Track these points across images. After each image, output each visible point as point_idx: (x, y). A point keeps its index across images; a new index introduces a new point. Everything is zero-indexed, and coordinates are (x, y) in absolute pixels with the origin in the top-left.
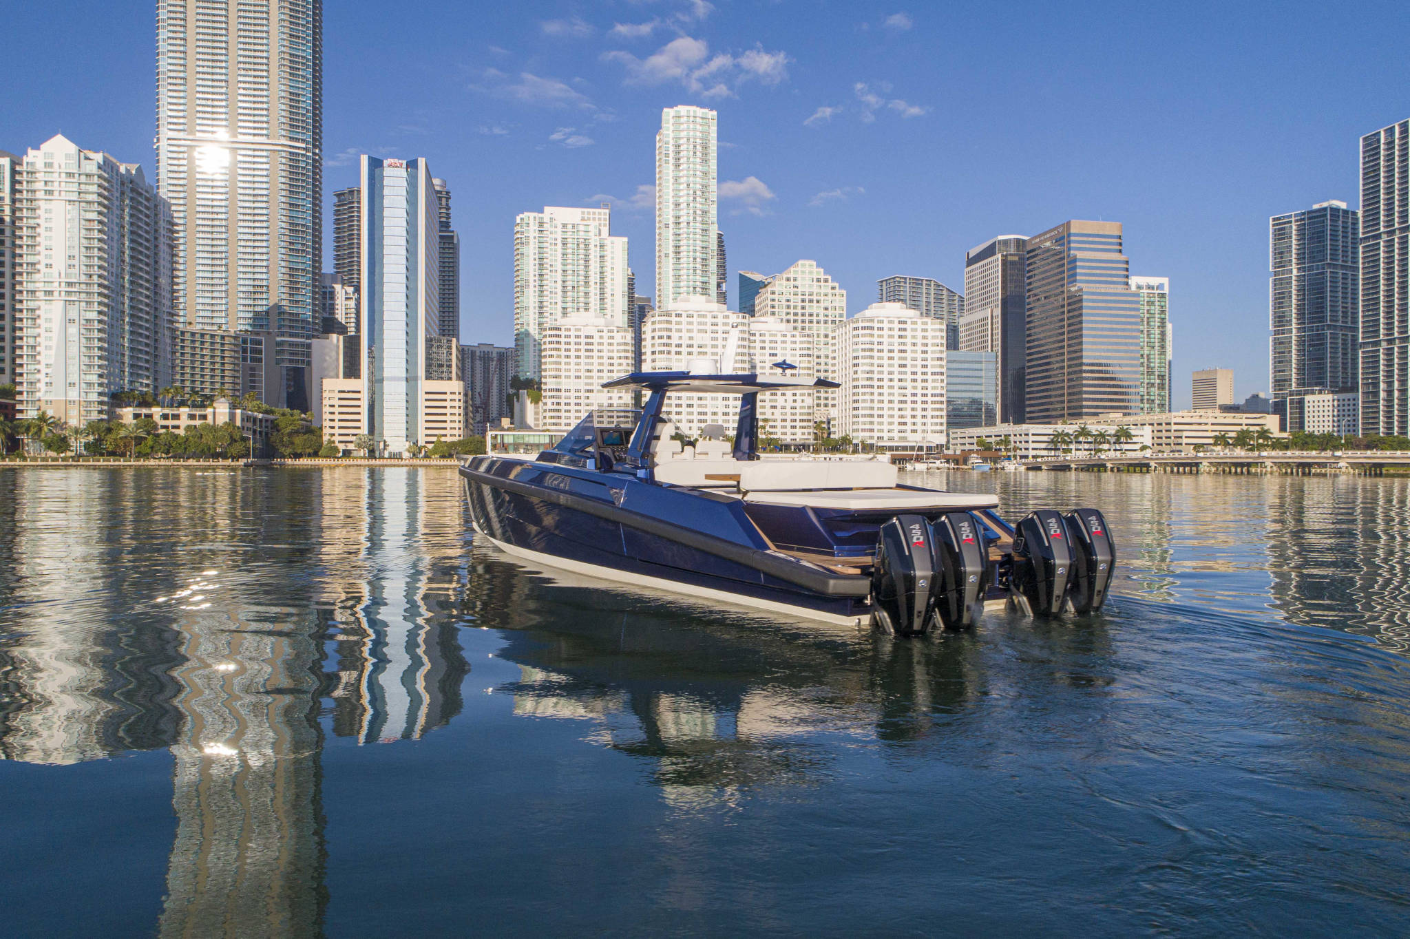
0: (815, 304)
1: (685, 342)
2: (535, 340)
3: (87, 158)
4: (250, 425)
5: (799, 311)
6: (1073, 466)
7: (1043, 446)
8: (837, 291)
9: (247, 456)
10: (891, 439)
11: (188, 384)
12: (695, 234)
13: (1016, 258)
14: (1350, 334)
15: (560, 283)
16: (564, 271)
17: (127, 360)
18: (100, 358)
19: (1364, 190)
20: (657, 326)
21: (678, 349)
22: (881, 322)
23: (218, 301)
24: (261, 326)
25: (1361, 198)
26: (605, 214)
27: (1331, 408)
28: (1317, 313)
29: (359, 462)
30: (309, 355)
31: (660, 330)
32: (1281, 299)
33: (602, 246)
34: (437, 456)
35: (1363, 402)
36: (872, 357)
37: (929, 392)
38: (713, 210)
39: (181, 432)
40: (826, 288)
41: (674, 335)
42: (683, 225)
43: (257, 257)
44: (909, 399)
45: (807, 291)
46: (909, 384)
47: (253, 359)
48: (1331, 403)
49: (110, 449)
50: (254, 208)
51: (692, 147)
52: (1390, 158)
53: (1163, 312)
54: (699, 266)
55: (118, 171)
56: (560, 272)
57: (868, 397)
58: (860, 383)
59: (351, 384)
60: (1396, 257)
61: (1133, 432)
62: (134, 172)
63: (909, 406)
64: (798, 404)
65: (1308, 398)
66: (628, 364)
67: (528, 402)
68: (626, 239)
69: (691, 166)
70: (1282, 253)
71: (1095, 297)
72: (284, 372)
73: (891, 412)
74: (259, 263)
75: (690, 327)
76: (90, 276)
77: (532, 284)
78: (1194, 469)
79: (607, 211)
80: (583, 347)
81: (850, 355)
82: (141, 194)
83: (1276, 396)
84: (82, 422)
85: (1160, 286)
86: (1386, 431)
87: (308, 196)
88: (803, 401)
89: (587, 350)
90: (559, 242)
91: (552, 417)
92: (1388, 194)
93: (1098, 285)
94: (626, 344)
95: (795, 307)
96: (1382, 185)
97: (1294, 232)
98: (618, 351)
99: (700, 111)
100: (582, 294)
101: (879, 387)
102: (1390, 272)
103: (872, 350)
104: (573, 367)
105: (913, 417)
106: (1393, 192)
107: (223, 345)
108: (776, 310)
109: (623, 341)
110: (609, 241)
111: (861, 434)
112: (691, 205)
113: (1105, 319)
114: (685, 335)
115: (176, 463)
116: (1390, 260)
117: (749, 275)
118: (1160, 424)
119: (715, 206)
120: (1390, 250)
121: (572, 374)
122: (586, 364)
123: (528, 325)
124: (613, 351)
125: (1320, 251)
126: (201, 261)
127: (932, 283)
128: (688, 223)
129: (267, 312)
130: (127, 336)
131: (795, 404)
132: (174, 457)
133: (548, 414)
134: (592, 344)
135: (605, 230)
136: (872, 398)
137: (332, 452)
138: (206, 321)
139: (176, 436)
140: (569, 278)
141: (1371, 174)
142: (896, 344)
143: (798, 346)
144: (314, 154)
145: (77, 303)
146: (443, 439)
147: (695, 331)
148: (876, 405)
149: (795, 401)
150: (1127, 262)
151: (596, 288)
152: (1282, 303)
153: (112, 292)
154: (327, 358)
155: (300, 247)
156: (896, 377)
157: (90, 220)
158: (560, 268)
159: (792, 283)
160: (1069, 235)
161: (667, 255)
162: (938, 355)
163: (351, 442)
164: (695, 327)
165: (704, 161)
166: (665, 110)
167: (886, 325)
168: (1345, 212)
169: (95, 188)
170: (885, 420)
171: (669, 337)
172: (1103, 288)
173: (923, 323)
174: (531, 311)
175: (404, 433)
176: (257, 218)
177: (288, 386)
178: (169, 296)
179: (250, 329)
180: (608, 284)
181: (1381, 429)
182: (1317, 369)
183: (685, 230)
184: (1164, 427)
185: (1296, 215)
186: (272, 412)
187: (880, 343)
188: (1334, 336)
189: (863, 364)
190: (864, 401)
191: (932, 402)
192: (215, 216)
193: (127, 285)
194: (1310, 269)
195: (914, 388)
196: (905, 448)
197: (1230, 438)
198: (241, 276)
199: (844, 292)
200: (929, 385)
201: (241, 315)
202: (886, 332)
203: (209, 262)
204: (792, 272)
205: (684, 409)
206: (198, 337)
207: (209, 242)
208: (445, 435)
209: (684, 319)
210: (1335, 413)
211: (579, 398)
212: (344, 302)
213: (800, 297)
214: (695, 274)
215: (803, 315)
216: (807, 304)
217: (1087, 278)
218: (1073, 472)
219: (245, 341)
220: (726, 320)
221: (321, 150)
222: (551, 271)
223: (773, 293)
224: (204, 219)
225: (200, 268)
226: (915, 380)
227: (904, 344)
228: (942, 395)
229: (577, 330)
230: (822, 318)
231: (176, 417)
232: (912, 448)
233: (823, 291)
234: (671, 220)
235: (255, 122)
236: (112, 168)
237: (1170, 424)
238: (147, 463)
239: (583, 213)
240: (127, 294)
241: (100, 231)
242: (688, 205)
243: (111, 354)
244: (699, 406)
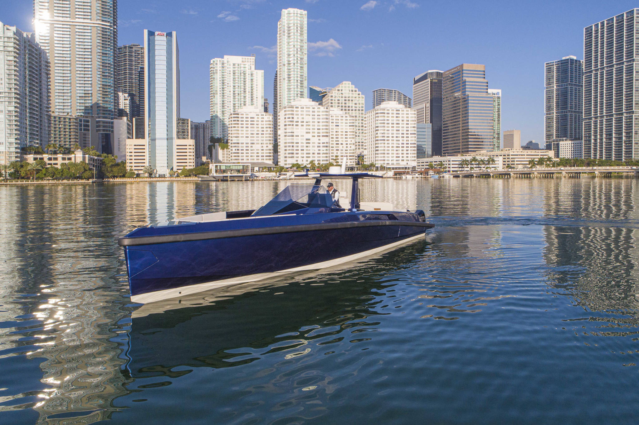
0: (351, 102)
1: (300, 120)
2: (220, 119)
3: (8, 29)
4: (92, 162)
5: (344, 105)
6: (475, 175)
7: (457, 166)
8: (360, 96)
9: (92, 178)
10: (393, 164)
11: (58, 142)
12: (297, 69)
13: (436, 81)
14: (577, 114)
15: (232, 92)
16: (234, 86)
17: (28, 131)
18: (16, 130)
19: (585, 51)
20: (287, 113)
21: (297, 124)
22: (388, 110)
23: (67, 101)
24: (89, 113)
25: (584, 55)
26: (253, 59)
27: (570, 147)
28: (564, 105)
29: (146, 179)
30: (112, 127)
31: (289, 114)
32: (549, 99)
33: (252, 75)
34: (183, 176)
35: (584, 144)
36: (384, 127)
37: (410, 142)
38: (305, 58)
39: (59, 167)
40: (355, 94)
41: (295, 117)
42: (292, 65)
43: (86, 79)
44: (401, 145)
45: (347, 96)
46: (400, 139)
47: (85, 130)
48: (570, 145)
49: (23, 176)
50: (84, 55)
51: (296, 28)
52: (596, 37)
53: (499, 105)
54: (299, 84)
55: (23, 35)
56: (232, 87)
57: (383, 145)
58: (379, 138)
59: (140, 141)
60: (599, 81)
61: (495, 159)
62: (30, 36)
63: (401, 149)
64: (348, 149)
65: (561, 143)
66: (270, 131)
67: (220, 149)
68: (263, 71)
69: (296, 37)
70: (550, 79)
71: (474, 99)
72: (101, 136)
73: (393, 152)
74: (87, 82)
75: (302, 113)
76: (10, 89)
77: (219, 92)
78: (529, 175)
79: (254, 58)
80: (249, 123)
81: (374, 126)
82: (33, 48)
83: (547, 142)
84: (7, 162)
85: (498, 93)
86: (594, 157)
87: (111, 49)
88: (350, 147)
89: (251, 124)
90: (232, 73)
91: (235, 156)
92: (595, 53)
93: (475, 93)
94: (270, 121)
95: (342, 103)
96: (593, 49)
97: (555, 70)
98: (266, 124)
99: (299, 11)
100: (242, 97)
101: (388, 140)
102: (596, 87)
103: (384, 123)
104: (244, 132)
105: (402, 154)
106: (598, 52)
107: (70, 122)
108: (333, 105)
109: (268, 120)
110: (255, 72)
111: (380, 162)
112: (296, 55)
113: (478, 108)
114: (300, 117)
115: (57, 182)
116: (596, 82)
117: (314, 88)
118: (505, 155)
119: (306, 56)
120: (596, 78)
121: (245, 135)
122: (251, 131)
123: (217, 112)
124: (263, 124)
125: (565, 78)
126: (57, 81)
127: (397, 92)
128: (294, 64)
129: (91, 107)
130: (28, 119)
131: (347, 149)
132: (56, 179)
133: (233, 155)
134: (254, 121)
135: (253, 67)
136: (384, 145)
137: (132, 175)
138: (60, 111)
139: (57, 169)
140: (236, 89)
141: (588, 45)
142: (395, 121)
143: (348, 121)
144: (114, 28)
145: (4, 102)
146: (186, 168)
147: (305, 115)
148: (386, 149)
149: (347, 147)
150: (487, 83)
151: (249, 95)
152: (550, 101)
153: (21, 97)
154: (122, 129)
155: (107, 74)
156: (395, 135)
157: (10, 61)
158: (232, 85)
159: (340, 92)
160: (463, 70)
161: (284, 79)
162: (414, 126)
163: (142, 170)
164: (305, 113)
165: (301, 34)
166: (283, 10)
167: (390, 112)
168: (576, 61)
169: (12, 44)
170: (390, 155)
171: (293, 118)
172: (477, 94)
173: (407, 111)
174: (219, 105)
175: (166, 165)
176: (86, 60)
177: (102, 142)
178: (46, 98)
179: (83, 115)
180: (255, 93)
181: (592, 156)
182: (564, 130)
183: (293, 67)
184: (507, 157)
185: (556, 62)
186: (100, 156)
187: (388, 120)
188: (571, 116)
189: (381, 130)
190: (381, 147)
191: (411, 147)
192: (64, 59)
193: (28, 93)
194: (562, 86)
195: (403, 140)
196: (399, 168)
197: (536, 161)
198: (78, 88)
199: (364, 96)
200: (409, 139)
201: (79, 108)
202: (390, 115)
203: (62, 81)
204: (340, 87)
205: (300, 152)
206: (57, 119)
207: (62, 72)
208: (187, 166)
209: (299, 109)
210: (572, 149)
211: (248, 147)
212: (124, 101)
213: (344, 99)
214: (297, 88)
215: (345, 107)
216: (347, 102)
217: (470, 90)
218: (475, 178)
219: (81, 121)
220: (319, 110)
221: (117, 27)
222: (228, 86)
223: (332, 97)
224: (59, 60)
225: (57, 84)
226: (403, 137)
227: (398, 120)
228: (415, 144)
229: (246, 114)
230: (354, 108)
231: (56, 159)
232: (403, 168)
233: (354, 96)
234: (286, 63)
235: (84, 12)
236: (20, 34)
237: (509, 155)
238: (42, 182)
239: (243, 59)
240: (28, 98)
241: (15, 66)
242: (294, 55)
243: (21, 128)
244: (307, 150)
